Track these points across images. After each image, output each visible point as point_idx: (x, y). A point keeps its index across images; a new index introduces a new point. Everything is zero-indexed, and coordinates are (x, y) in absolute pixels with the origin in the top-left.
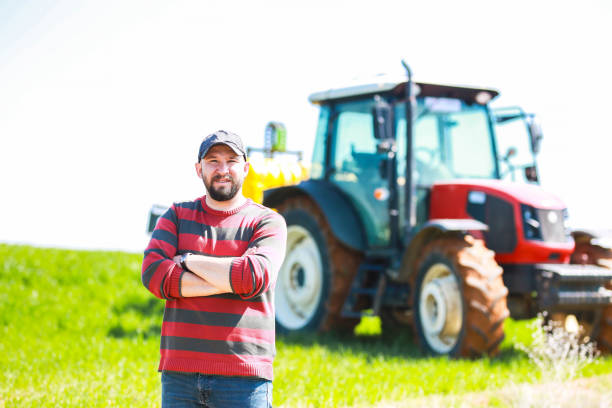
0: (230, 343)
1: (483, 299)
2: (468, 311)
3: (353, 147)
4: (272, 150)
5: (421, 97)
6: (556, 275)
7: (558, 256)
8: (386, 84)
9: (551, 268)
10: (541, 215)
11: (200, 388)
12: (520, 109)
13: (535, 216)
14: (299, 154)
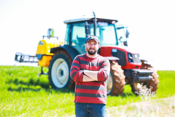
0: (97, 94)
1: (119, 79)
2: (114, 82)
3: (77, 36)
4: (49, 37)
5: (97, 22)
6: (138, 72)
7: (137, 67)
8: (87, 18)
9: (136, 70)
10: (133, 55)
11: (88, 107)
12: (122, 25)
13: (131, 56)
14: (57, 38)
